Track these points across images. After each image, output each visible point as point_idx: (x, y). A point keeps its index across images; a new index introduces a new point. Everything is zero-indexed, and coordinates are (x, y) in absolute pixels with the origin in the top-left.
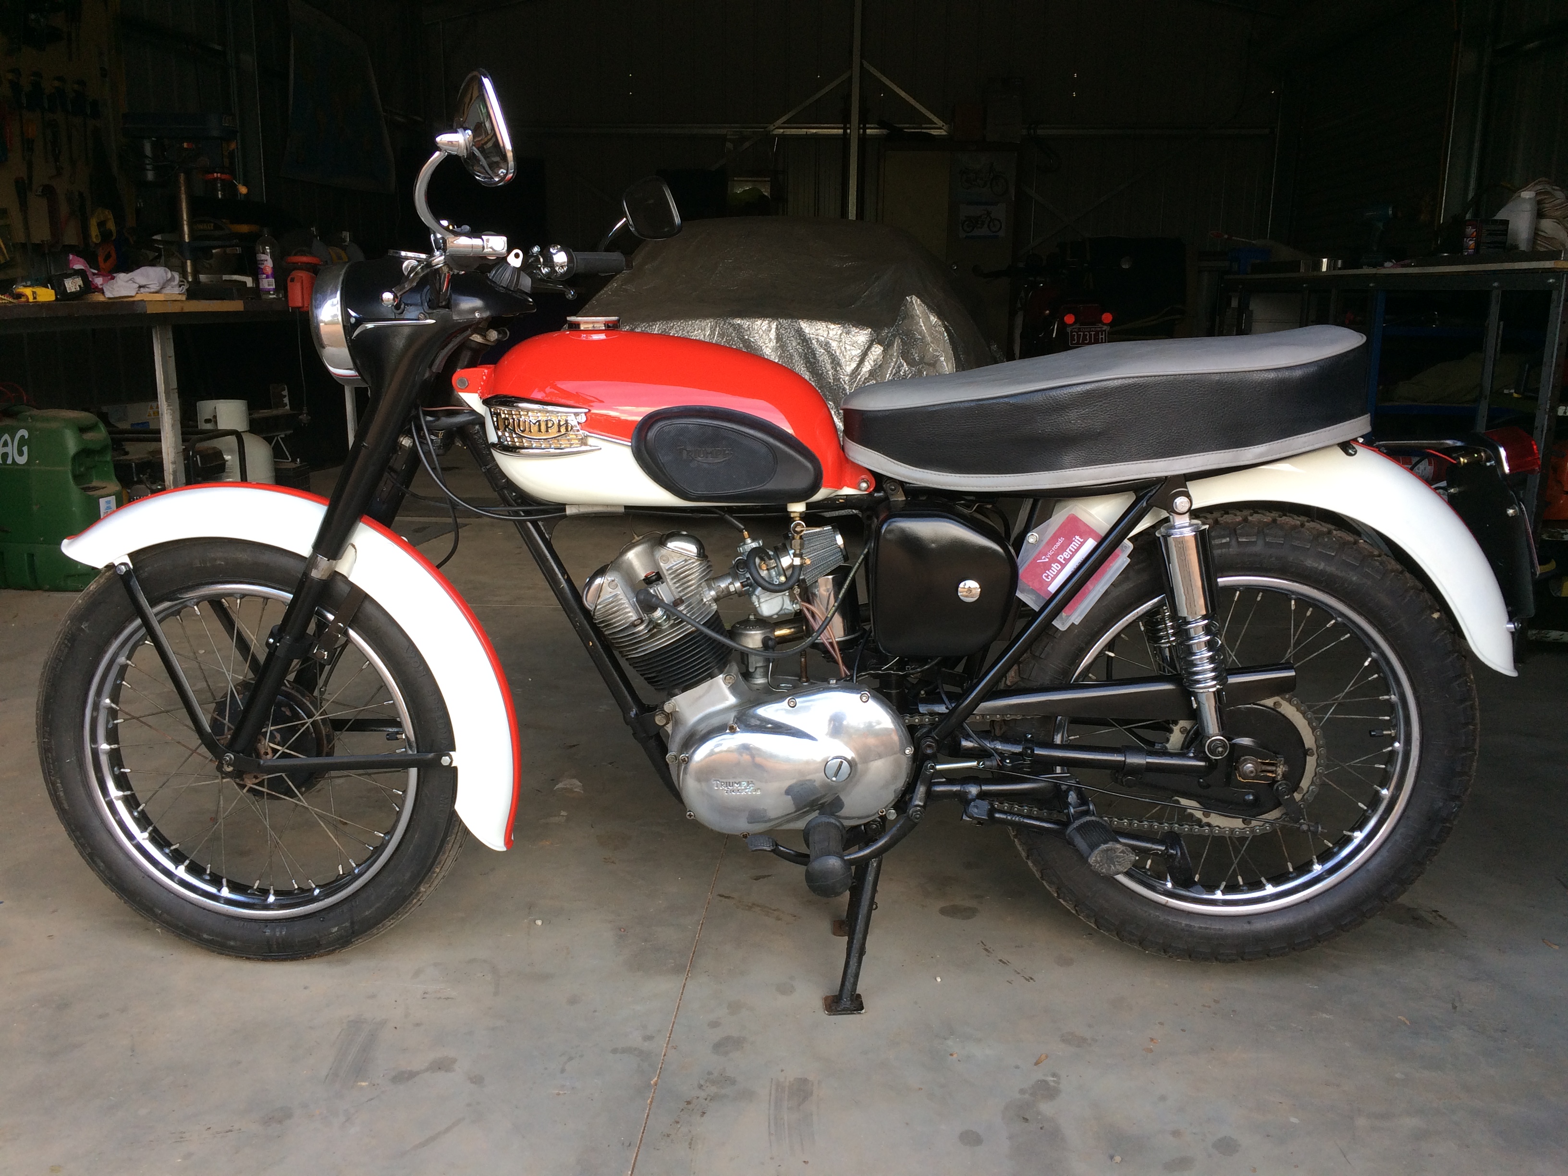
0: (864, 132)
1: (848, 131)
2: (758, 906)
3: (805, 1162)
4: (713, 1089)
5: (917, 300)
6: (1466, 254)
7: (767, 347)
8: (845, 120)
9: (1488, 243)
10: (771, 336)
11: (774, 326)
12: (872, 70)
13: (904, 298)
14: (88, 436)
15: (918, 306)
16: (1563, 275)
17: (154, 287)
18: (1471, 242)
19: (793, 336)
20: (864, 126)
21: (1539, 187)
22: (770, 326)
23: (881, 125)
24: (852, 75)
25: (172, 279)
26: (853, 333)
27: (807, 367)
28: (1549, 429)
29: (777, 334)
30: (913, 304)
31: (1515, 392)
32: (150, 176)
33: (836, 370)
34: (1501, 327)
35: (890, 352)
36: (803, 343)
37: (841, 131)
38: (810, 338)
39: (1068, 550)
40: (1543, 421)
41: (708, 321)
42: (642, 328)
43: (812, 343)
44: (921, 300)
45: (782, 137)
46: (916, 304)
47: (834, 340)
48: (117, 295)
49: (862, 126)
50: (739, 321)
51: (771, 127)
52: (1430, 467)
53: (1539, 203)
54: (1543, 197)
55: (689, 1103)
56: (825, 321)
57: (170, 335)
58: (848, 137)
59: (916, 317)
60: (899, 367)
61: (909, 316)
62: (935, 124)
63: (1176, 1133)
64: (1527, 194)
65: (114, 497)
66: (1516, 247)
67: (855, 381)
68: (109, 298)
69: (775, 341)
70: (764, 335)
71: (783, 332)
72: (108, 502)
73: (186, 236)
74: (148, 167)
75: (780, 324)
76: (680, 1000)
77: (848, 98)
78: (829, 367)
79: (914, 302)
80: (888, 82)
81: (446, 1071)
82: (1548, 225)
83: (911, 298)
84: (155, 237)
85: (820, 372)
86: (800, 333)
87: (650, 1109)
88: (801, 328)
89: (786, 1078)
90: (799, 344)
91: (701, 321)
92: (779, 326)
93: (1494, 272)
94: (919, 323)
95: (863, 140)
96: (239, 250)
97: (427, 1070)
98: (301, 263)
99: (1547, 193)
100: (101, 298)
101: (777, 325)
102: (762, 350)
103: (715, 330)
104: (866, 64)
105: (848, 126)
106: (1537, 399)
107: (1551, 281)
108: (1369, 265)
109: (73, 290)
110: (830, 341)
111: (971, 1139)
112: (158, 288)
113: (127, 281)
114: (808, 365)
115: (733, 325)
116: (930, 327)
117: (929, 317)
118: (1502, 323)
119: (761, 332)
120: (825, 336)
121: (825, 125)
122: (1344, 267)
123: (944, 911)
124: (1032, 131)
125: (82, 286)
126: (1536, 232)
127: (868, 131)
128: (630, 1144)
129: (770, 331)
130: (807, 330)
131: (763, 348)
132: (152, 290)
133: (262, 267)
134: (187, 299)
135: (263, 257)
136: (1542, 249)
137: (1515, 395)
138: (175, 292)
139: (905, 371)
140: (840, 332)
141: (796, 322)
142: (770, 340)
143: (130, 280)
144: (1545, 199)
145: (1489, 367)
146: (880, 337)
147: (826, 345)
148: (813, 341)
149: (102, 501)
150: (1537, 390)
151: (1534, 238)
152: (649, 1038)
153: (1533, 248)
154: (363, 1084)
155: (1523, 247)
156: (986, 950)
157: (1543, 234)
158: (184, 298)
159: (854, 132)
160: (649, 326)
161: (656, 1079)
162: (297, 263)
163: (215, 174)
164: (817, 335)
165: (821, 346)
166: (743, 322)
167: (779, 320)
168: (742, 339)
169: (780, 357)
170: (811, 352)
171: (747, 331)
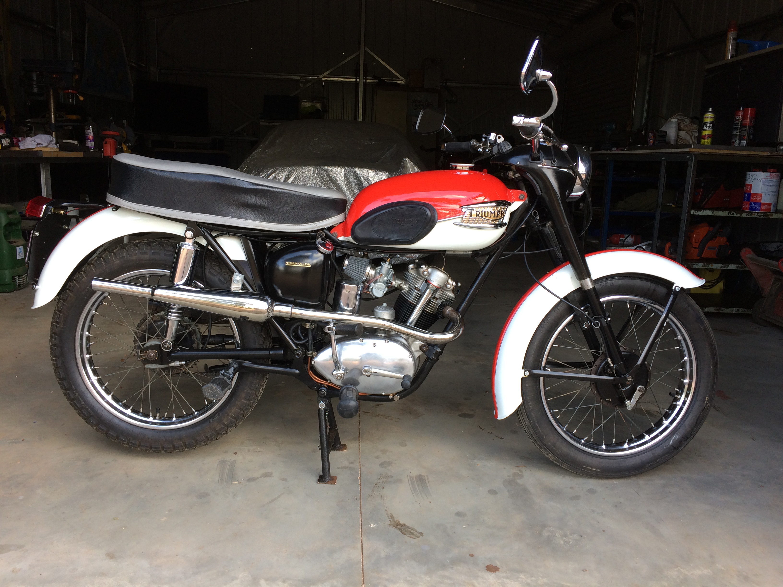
0: (366, 81)
1: (358, 80)
2: (382, 415)
3: (429, 502)
4: (384, 480)
5: (408, 160)
6: (649, 145)
7: (340, 180)
8: (357, 75)
9: (658, 141)
10: (342, 175)
11: (343, 170)
12: (370, 51)
13: (402, 159)
14: (10, 216)
15: (409, 162)
16: (693, 154)
17: (45, 144)
18: (651, 140)
19: (352, 175)
20: (366, 78)
21: (678, 117)
22: (341, 170)
23: (374, 78)
24: (360, 54)
25: (52, 141)
26: (380, 174)
27: (359, 190)
28: (687, 220)
29: (345, 174)
30: (407, 162)
31: (673, 205)
32: (35, 90)
34: (666, 176)
36: (357, 178)
37: (354, 80)
38: (360, 176)
40: (684, 217)
41: (312, 167)
42: (280, 170)
43: (361, 179)
44: (410, 160)
45: (326, 81)
46: (408, 162)
47: (371, 177)
48: (26, 147)
49: (364, 78)
50: (327, 168)
51: (321, 77)
52: (632, 239)
53: (679, 124)
54: (680, 121)
55: (376, 484)
56: (367, 169)
57: (49, 168)
58: (358, 83)
59: (408, 168)
61: (405, 167)
62: (399, 78)
63: (571, 488)
64: (674, 120)
65: (23, 246)
66: (670, 143)
68: (22, 149)
69: (344, 177)
70: (339, 174)
71: (348, 173)
72: (20, 249)
73: (53, 120)
74: (35, 86)
75: (346, 169)
76: (360, 449)
77: (358, 64)
79: (407, 161)
80: (377, 58)
81: (269, 477)
82: (682, 134)
83: (406, 159)
84: (27, 120)
86: (355, 174)
87: (360, 487)
88: (356, 172)
89: (413, 475)
90: (355, 179)
91: (308, 167)
92: (346, 170)
93: (663, 153)
94: (409, 170)
95: (365, 84)
96: (71, 128)
97: (261, 477)
98: (110, 135)
99: (682, 120)
100: (17, 149)
101: (344, 170)
102: (337, 181)
103: (315, 171)
104: (366, 49)
105: (358, 77)
106: (682, 207)
107: (688, 157)
108: (605, 150)
109: (6, 145)
110: (369, 178)
111: (493, 492)
112: (47, 145)
113: (31, 141)
114: (359, 189)
115: (324, 169)
117: (414, 168)
118: (666, 175)
119: (337, 173)
120: (367, 175)
121: (347, 77)
122: (593, 150)
123: (460, 416)
124: (445, 84)
125: (10, 143)
126: (678, 136)
127: (368, 81)
128: (357, 499)
129: (341, 172)
130: (358, 173)
131: (338, 180)
132: (44, 146)
133: (88, 136)
134: (59, 150)
135: (89, 131)
136: (680, 144)
137: (673, 206)
138: (54, 147)
140: (374, 174)
141: (353, 169)
142: (342, 177)
143: (33, 140)
144: (681, 122)
145: (661, 193)
146: (392, 177)
147: (367, 180)
148: (362, 178)
149: (18, 248)
150: (682, 204)
151: (677, 139)
152: (352, 463)
153: (676, 143)
154: (236, 483)
155: (672, 143)
156: (482, 429)
157: (680, 137)
158: (58, 150)
159: (361, 81)
160: (283, 169)
161: (359, 477)
162: (108, 135)
163: (69, 91)
164: (363, 175)
165: (365, 180)
166: (328, 168)
167: (346, 167)
168: (328, 176)
169: (346, 185)
170: (360, 183)
171: (330, 172)
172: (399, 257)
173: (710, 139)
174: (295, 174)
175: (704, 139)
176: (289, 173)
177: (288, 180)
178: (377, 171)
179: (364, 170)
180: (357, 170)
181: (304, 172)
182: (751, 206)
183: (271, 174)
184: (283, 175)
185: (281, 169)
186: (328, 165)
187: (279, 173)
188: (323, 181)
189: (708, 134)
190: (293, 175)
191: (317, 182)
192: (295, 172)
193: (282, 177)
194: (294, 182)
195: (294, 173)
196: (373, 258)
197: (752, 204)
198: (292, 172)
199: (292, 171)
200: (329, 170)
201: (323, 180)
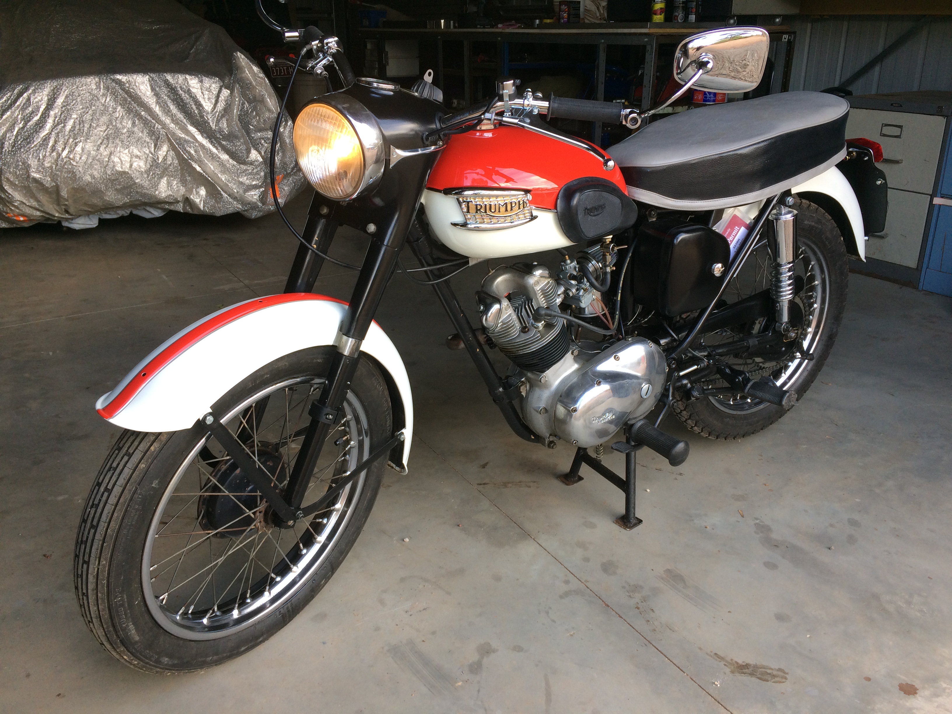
5: (241, 55)
7: (145, 95)
10: (146, 87)
11: (147, 78)
13: (232, 55)
15: (242, 59)
18: (565, 15)
19: (163, 86)
22: (144, 80)
26: (206, 82)
29: (151, 85)
30: (239, 58)
33: (199, 110)
35: (234, 94)
36: (172, 90)
38: (175, 87)
39: (732, 236)
43: (178, 91)
44: (244, 55)
47: (193, 87)
50: (119, 77)
56: (184, 74)
59: (244, 68)
60: (242, 105)
61: (238, 68)
67: (215, 117)
69: (150, 91)
70: (141, 86)
71: (155, 83)
75: (151, 77)
78: (194, 107)
79: (239, 56)
83: (237, 54)
85: (189, 112)
86: (166, 84)
88: (167, 80)
90: (169, 91)
94: (246, 72)
101: (149, 78)
102: (142, 98)
103: (100, 84)
110: (191, 88)
114: (180, 107)
115: (114, 80)
116: (254, 74)
117: (251, 67)
119: (137, 84)
120: (186, 85)
129: (145, 83)
130: (172, 81)
131: (142, 96)
139: (247, 108)
140: (196, 81)
141: (162, 75)
142: (146, 90)
146: (225, 83)
147: (188, 92)
148: (179, 89)
160: (41, 84)
164: (180, 84)
165: (185, 93)
166: (121, 77)
167: (149, 73)
168: (123, 90)
169: (157, 103)
170: (179, 98)
171: (126, 84)
172: (261, 207)
173: (663, 14)
174: (64, 92)
175: (656, 14)
176: (53, 90)
177: (55, 102)
178: (200, 76)
179: (180, 76)
180: (169, 77)
181: (80, 87)
182: (705, 97)
183: (20, 94)
184: (43, 95)
185: (36, 84)
186: (120, 72)
187: (34, 92)
188: (118, 100)
189: (661, 8)
190: (60, 93)
191: (107, 101)
192: (64, 88)
193: (42, 98)
194: (67, 105)
195: (63, 90)
196: (226, 214)
197: (706, 95)
198: (58, 89)
199: (58, 87)
200: (123, 80)
201: (117, 98)
